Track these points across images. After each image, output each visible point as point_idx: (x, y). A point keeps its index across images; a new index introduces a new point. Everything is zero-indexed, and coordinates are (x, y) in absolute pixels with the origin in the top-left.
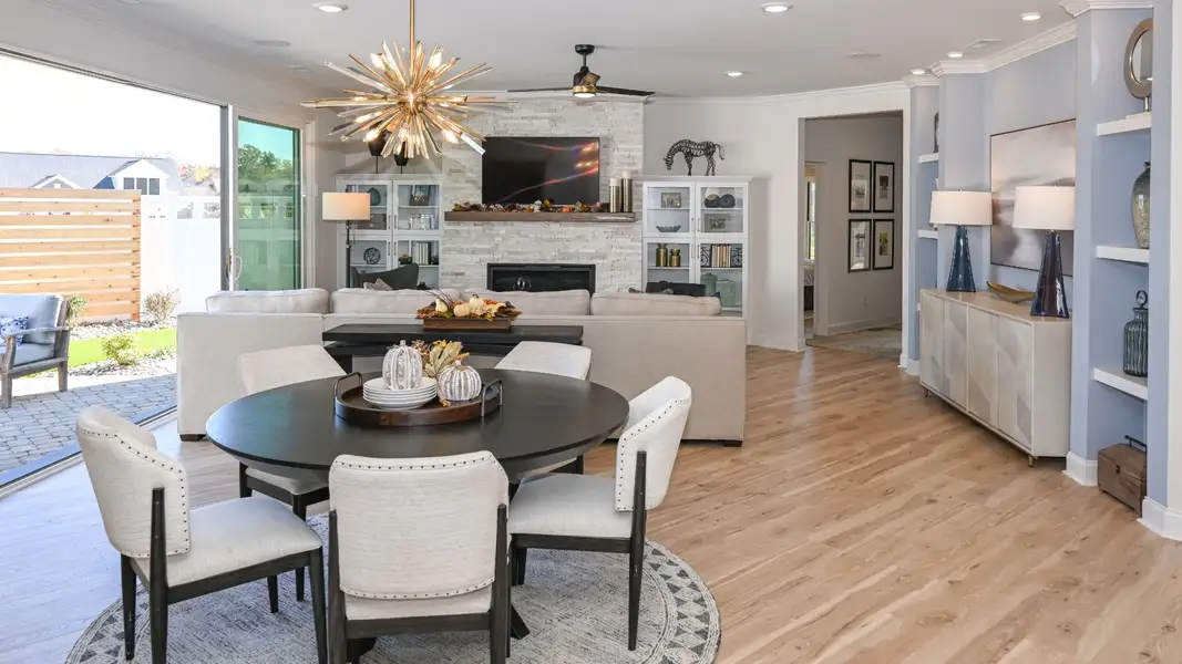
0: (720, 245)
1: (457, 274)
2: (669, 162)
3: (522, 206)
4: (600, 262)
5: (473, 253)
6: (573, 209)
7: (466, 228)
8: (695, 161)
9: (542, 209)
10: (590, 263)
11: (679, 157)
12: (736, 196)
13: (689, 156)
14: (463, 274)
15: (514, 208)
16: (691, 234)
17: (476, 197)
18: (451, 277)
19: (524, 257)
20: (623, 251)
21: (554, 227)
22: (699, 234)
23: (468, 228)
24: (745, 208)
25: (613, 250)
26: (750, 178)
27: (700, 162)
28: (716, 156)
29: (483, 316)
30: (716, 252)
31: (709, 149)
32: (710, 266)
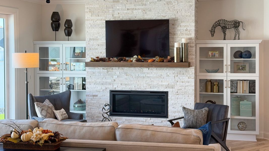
0: (242, 80)
1: (94, 96)
2: (213, 32)
3: (127, 59)
4: (171, 90)
5: (102, 84)
6: (154, 60)
7: (98, 70)
8: (228, 32)
9: (138, 60)
10: (165, 90)
11: (218, 30)
12: (252, 52)
13: (224, 29)
14: (97, 96)
15: (122, 60)
16: (224, 74)
17: (103, 54)
18: (91, 97)
19: (129, 87)
20: (184, 84)
21: (145, 70)
22: (229, 74)
23: (99, 71)
24: (257, 59)
25: (178, 84)
26: (260, 41)
27: (230, 32)
28: (240, 29)
29: (36, 142)
30: (240, 85)
31: (236, 25)
32: (237, 93)
